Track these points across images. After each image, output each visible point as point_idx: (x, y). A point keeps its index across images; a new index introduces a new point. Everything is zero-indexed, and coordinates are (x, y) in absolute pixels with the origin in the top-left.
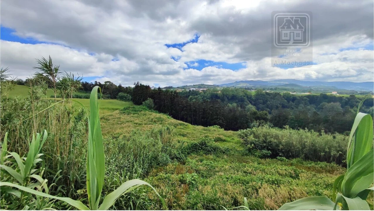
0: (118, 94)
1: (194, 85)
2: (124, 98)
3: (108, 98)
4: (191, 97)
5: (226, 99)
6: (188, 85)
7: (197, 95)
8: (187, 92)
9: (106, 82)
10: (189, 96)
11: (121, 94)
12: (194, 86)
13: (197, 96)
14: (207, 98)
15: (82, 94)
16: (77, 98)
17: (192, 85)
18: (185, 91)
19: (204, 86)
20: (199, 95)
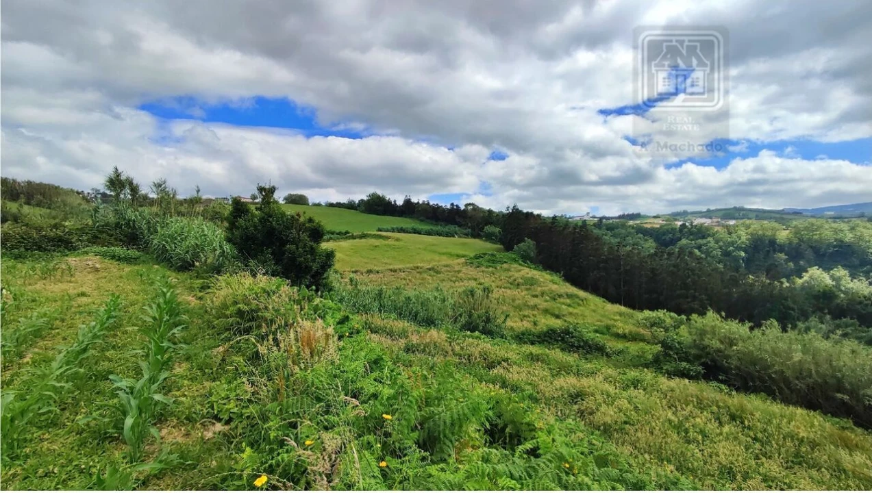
0: (483, 229)
1: (709, 211)
2: (493, 238)
3: (467, 235)
4: (684, 241)
5: (809, 254)
6: (690, 209)
7: (703, 237)
8: (673, 230)
9: (467, 205)
10: (680, 239)
11: (489, 229)
12: (708, 214)
13: (704, 241)
14: (739, 248)
15: (423, 227)
16: (415, 233)
17: (704, 209)
18: (670, 227)
19: (744, 212)
20: (710, 239)
